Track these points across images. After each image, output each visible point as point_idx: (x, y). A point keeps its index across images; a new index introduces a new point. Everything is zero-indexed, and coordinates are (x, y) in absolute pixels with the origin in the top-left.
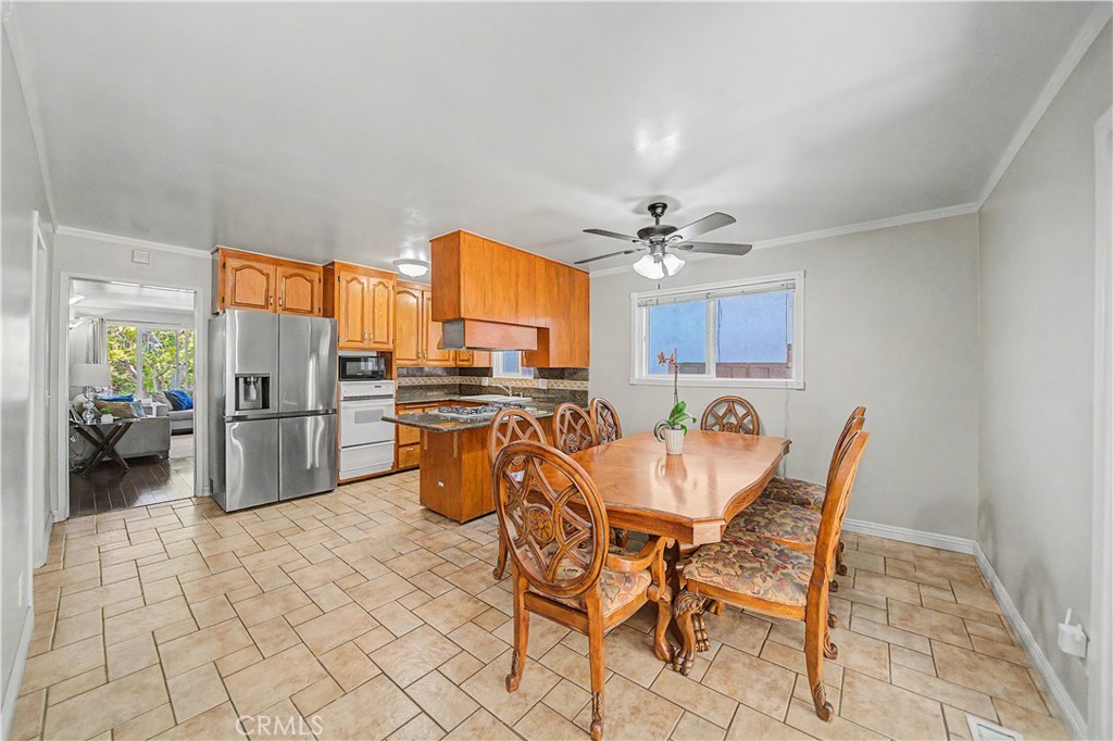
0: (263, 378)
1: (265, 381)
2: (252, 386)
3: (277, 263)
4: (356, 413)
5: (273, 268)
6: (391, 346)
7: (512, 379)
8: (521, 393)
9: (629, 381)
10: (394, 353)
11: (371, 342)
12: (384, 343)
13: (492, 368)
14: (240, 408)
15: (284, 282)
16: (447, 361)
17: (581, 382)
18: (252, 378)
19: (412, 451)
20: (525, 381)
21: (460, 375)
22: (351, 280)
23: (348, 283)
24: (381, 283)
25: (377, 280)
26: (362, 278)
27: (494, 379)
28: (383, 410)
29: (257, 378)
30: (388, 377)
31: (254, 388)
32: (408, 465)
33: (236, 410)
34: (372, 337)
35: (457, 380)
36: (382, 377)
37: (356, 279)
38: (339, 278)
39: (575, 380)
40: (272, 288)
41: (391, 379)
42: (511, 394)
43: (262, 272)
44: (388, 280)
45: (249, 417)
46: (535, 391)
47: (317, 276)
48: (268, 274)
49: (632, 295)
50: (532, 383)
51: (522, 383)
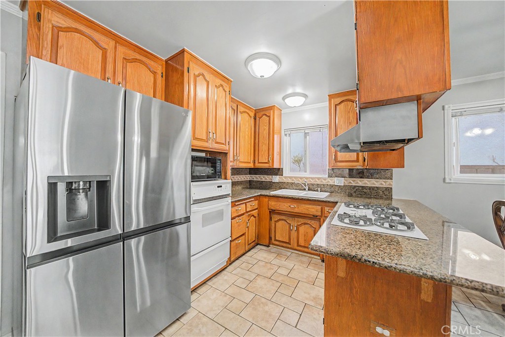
0: (98, 183)
2: (81, 196)
3: (117, 40)
4: (203, 215)
5: (112, 43)
6: (227, 147)
7: (304, 177)
8: (319, 189)
9: (444, 179)
10: (228, 154)
11: (214, 142)
12: (223, 144)
13: (282, 169)
14: (59, 235)
15: (124, 65)
16: (249, 163)
17: (384, 180)
18: (81, 183)
19: (239, 243)
20: (319, 179)
21: (249, 174)
22: (199, 76)
23: (196, 77)
24: (222, 85)
25: (219, 82)
26: (208, 76)
27: (285, 177)
28: (223, 210)
29: (90, 182)
30: (223, 177)
31: (84, 199)
32: (237, 256)
33: (49, 242)
34: (215, 137)
35: (248, 177)
36: (219, 177)
37: (203, 75)
38: (188, 68)
39: (377, 179)
40: (110, 67)
41: (226, 178)
42: (307, 189)
43: (96, 44)
44: (226, 84)
45: (75, 249)
46: (332, 186)
47: (160, 69)
48: (105, 49)
49: (446, 107)
50: (327, 181)
51: (316, 181)
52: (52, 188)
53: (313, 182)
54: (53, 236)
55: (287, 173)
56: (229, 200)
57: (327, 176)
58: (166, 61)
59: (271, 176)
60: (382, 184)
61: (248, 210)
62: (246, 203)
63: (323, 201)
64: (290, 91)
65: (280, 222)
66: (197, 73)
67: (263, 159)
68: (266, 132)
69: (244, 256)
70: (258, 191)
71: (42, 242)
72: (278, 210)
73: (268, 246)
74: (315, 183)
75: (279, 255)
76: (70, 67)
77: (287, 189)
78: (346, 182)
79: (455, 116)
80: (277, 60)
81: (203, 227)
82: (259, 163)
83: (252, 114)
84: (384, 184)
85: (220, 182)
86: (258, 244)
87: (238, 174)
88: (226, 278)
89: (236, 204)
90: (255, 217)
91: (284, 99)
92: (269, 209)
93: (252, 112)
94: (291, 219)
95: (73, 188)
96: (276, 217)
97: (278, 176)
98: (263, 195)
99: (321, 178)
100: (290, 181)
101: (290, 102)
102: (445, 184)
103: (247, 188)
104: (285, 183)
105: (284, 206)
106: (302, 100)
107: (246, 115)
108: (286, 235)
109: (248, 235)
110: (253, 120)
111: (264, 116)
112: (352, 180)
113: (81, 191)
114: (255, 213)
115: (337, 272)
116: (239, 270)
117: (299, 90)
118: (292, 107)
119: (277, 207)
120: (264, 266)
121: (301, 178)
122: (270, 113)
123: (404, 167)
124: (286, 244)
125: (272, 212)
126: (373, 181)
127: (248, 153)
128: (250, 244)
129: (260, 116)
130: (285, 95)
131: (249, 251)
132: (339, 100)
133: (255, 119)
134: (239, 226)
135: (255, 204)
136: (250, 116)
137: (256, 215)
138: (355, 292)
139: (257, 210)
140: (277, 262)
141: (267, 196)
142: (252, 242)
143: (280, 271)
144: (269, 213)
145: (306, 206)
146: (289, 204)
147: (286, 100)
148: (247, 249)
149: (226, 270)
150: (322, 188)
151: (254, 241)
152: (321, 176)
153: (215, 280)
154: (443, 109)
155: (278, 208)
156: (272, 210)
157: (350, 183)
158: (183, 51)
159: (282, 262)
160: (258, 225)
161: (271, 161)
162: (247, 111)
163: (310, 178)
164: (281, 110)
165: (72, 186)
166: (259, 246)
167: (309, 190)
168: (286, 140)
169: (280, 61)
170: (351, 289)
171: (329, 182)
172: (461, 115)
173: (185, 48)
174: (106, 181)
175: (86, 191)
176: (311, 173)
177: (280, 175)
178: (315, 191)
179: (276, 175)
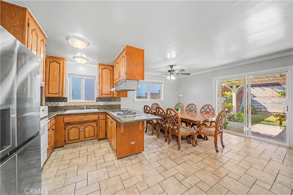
8: (92, 108)
13: (67, 98)
23: (32, 31)
24: (43, 40)
26: (38, 32)
27: (69, 103)
28: (45, 126)
37: (35, 30)
42: (85, 109)
46: (98, 106)
50: (95, 103)
51: (90, 104)
53: (88, 104)
57: (95, 101)
59: (57, 103)
61: (51, 126)
62: (50, 121)
63: (99, 113)
65: (72, 129)
66: (32, 29)
67: (53, 91)
72: (71, 122)
73: (63, 146)
75: (74, 147)
78: (104, 103)
82: (49, 93)
84: (118, 103)
88: (48, 172)
90: (54, 130)
92: (64, 123)
94: (80, 125)
96: (69, 127)
97: (63, 102)
98: (59, 115)
99: (92, 102)
100: (73, 105)
104: (69, 106)
105: (76, 119)
106: (85, 61)
108: (76, 135)
109: (51, 143)
111: (55, 62)
120: (70, 155)
122: (60, 62)
123: (127, 97)
124: (78, 140)
126: (115, 102)
129: (51, 61)
131: (51, 154)
132: (104, 67)
137: (54, 128)
139: (54, 126)
140: (76, 150)
141: (62, 115)
142: (53, 147)
143: (81, 152)
144: (64, 125)
145: (90, 116)
146: (80, 117)
147: (75, 59)
150: (94, 107)
155: (72, 121)
156: (66, 123)
157: (106, 104)
159: (80, 149)
161: (61, 93)
163: (86, 102)
164: (66, 62)
166: (55, 149)
167: (86, 109)
171: (97, 104)
176: (85, 100)
177: (64, 102)
178: (90, 109)
179: (62, 101)
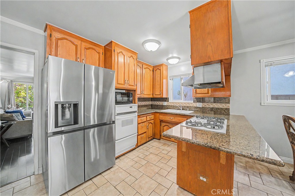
0: (74, 104)
1: (76, 106)
2: (67, 110)
3: (82, 40)
4: (122, 121)
5: (80, 42)
6: (135, 87)
7: (180, 103)
8: (188, 109)
9: (261, 103)
10: (136, 91)
11: (128, 85)
12: (133, 86)
13: (168, 98)
14: (59, 126)
15: (85, 51)
16: (150, 95)
17: (225, 104)
18: (67, 105)
19: (143, 137)
20: (188, 103)
21: (151, 101)
22: (120, 53)
23: (118, 53)
24: (132, 56)
25: (130, 54)
26: (124, 52)
27: (170, 103)
28: (133, 119)
29: (70, 104)
30: (133, 102)
31: (68, 111)
32: (141, 143)
33: (55, 128)
34: (128, 82)
35: (150, 103)
36: (131, 102)
37: (122, 52)
38: (114, 50)
39: (221, 103)
40: (79, 53)
41: (135, 103)
42: (181, 109)
43: (73, 43)
44: (134, 56)
45: (65, 131)
46: (195, 107)
47: (101, 51)
48: (77, 45)
49: (262, 61)
50: (193, 104)
51: (186, 105)
52: (56, 106)
53: (185, 105)
54: (57, 126)
55: (171, 100)
56: (136, 114)
57: (193, 102)
58: (104, 47)
59: (162, 102)
60: (223, 106)
61: (148, 120)
62: (146, 116)
63: (187, 116)
64: (170, 56)
65: (166, 127)
66: (119, 52)
67: (157, 93)
68: (159, 78)
69: (146, 144)
70: (154, 110)
71: (52, 128)
73: (160, 140)
74: (186, 106)
75: (165, 144)
76: (62, 57)
77: (171, 109)
78: (203, 105)
79: (268, 66)
80: (159, 43)
81: (122, 127)
82: (155, 95)
83: (151, 69)
84: (225, 106)
85: (131, 105)
86: (154, 138)
87: (144, 101)
88: (134, 153)
89: (141, 116)
90: (152, 124)
91: (167, 60)
93: (151, 67)
94: (171, 125)
95: (64, 106)
96: (163, 124)
99: (189, 103)
100: (172, 104)
101: (171, 61)
102: (262, 106)
103: (150, 109)
104: (170, 106)
105: (167, 118)
106: (177, 61)
107: (148, 69)
109: (148, 133)
110: (152, 72)
111: (158, 70)
112: (207, 104)
113: (67, 108)
114: (152, 121)
115: (182, 149)
116: (142, 150)
117: (175, 55)
118: (172, 64)
119: (164, 119)
120: (155, 149)
121: (178, 103)
122: (161, 68)
125: (161, 121)
126: (219, 104)
127: (149, 90)
128: (149, 138)
129: (156, 69)
130: (168, 58)
131: (149, 141)
133: (153, 71)
134: (142, 128)
135: (152, 117)
136: (150, 70)
137: (153, 123)
138: (190, 159)
140: (162, 147)
141: (158, 112)
142: (151, 137)
143: (163, 152)
144: (159, 121)
145: (179, 118)
146: (170, 117)
147: (168, 61)
148: (147, 140)
149: (135, 150)
150: (190, 108)
151: (152, 136)
152: (189, 102)
153: (129, 154)
154: (260, 62)
156: (161, 120)
158: (112, 42)
159: (166, 148)
160: (154, 129)
161: (161, 94)
162: (149, 67)
163: (183, 103)
164: (168, 66)
165: (63, 106)
166: (154, 139)
167: (183, 110)
168: (170, 82)
169: (160, 43)
170: (188, 158)
171: (194, 105)
172: (271, 65)
173: (112, 40)
174: (77, 104)
175: (69, 108)
176: (184, 100)
177: (167, 101)
178: (186, 110)
179: (165, 101)
